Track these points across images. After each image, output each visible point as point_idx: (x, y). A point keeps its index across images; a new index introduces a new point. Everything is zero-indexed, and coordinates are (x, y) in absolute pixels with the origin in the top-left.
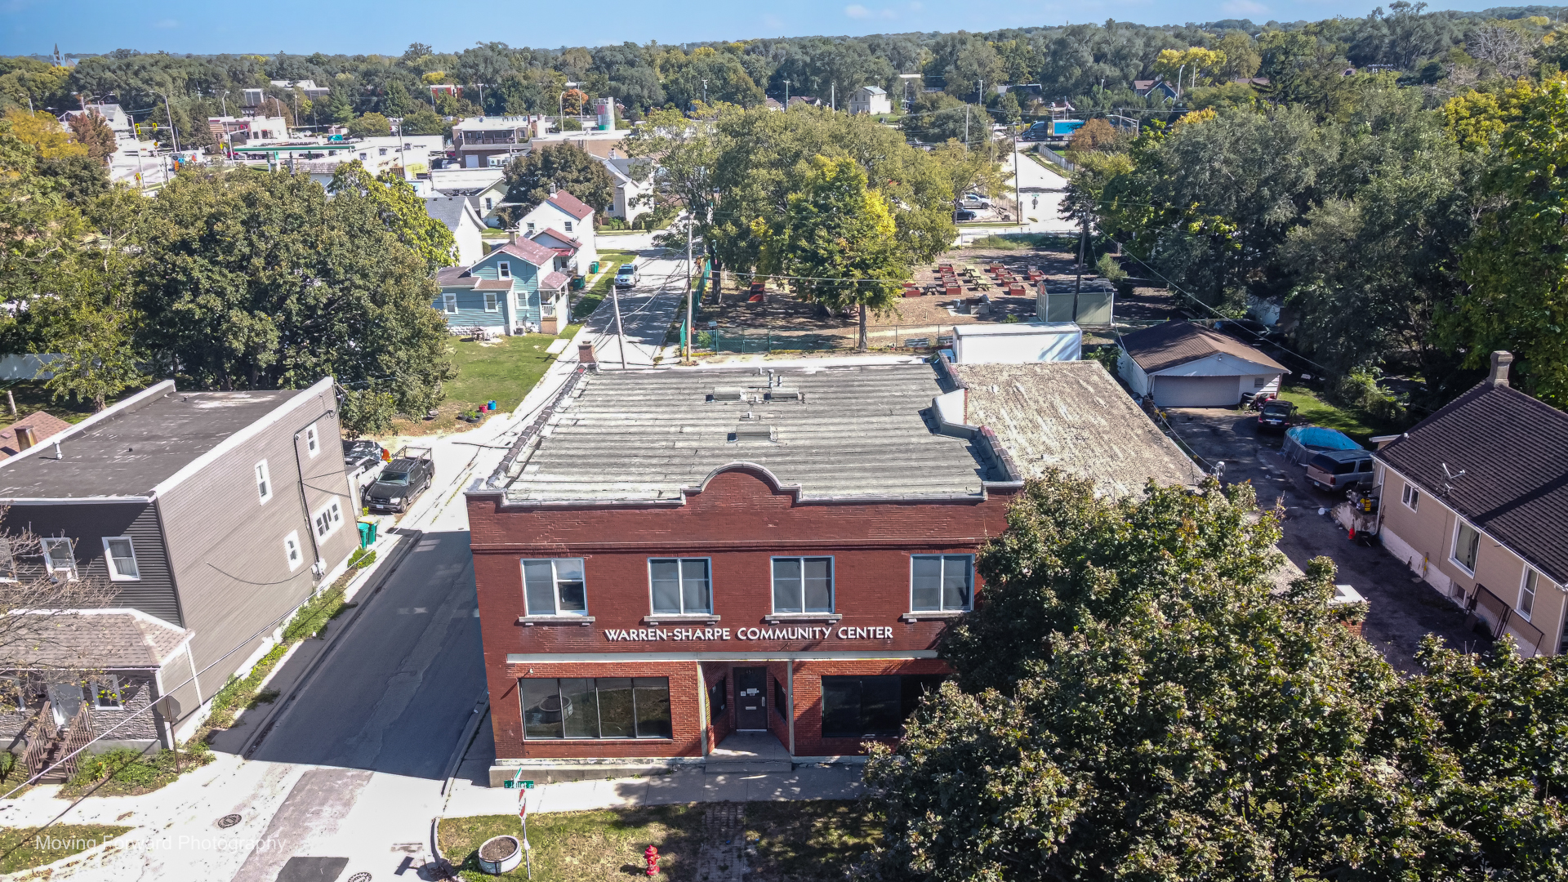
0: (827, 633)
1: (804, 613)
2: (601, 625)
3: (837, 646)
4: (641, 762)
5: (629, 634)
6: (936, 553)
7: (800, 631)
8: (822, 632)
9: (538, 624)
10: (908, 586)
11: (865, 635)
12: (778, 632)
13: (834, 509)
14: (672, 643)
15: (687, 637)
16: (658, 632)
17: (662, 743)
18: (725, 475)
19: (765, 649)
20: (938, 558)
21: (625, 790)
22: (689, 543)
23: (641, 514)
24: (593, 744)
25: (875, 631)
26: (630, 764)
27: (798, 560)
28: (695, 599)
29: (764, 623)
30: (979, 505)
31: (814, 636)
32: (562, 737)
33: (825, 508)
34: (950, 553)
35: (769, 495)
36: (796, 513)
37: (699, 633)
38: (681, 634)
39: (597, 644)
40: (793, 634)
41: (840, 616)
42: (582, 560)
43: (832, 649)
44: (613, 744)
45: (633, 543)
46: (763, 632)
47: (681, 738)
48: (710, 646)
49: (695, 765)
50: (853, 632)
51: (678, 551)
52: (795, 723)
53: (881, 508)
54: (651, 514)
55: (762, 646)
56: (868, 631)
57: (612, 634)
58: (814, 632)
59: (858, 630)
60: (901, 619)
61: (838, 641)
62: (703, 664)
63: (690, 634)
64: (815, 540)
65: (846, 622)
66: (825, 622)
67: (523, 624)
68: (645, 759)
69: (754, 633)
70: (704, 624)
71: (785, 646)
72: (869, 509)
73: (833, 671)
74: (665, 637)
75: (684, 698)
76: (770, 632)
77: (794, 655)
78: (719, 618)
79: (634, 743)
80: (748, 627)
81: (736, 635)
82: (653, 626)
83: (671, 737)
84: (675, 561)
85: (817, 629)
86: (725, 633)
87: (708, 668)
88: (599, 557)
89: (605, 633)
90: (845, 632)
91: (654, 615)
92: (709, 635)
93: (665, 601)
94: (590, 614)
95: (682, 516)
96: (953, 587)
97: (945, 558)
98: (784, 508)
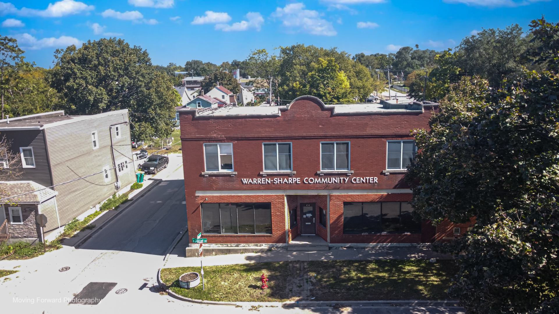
0: (347, 180)
1: (336, 170)
2: (240, 176)
3: (351, 187)
4: (257, 245)
5: (253, 181)
6: (399, 140)
7: (334, 179)
8: (344, 180)
9: (211, 176)
10: (385, 156)
11: (364, 181)
12: (323, 179)
13: (350, 118)
14: (273, 186)
15: (280, 182)
16: (267, 180)
17: (267, 236)
18: (300, 101)
19: (317, 189)
20: (400, 143)
21: (249, 258)
22: (282, 135)
23: (260, 121)
24: (235, 237)
25: (369, 179)
26: (252, 246)
27: (333, 144)
28: (284, 164)
29: (317, 175)
30: (420, 115)
31: (340, 182)
32: (220, 233)
33: (347, 117)
34: (406, 139)
35: (320, 111)
36: (333, 120)
37: (286, 180)
38: (277, 181)
39: (238, 186)
40: (330, 181)
41: (353, 172)
42: (231, 144)
43: (349, 188)
44: (244, 236)
45: (256, 135)
46: (316, 179)
47: (276, 233)
48: (291, 187)
49: (282, 248)
50: (359, 180)
51: (276, 139)
52: (330, 225)
53: (373, 117)
54: (264, 121)
55: (316, 187)
56: (366, 179)
57: (245, 181)
58: (340, 180)
59: (361, 179)
60: (382, 173)
61: (351, 185)
62: (287, 196)
63: (281, 181)
64: (342, 133)
65: (356, 175)
66: (345, 175)
67: (203, 176)
68: (259, 244)
69: (312, 180)
70: (288, 175)
71: (326, 187)
72: (368, 118)
73: (349, 200)
74: (270, 182)
75: (278, 213)
76: (319, 179)
77: (330, 191)
78: (295, 172)
79: (254, 236)
80: (309, 177)
81: (303, 181)
82: (264, 177)
83: (271, 233)
84: (275, 144)
85: (342, 178)
86: (298, 180)
87: (290, 198)
88: (240, 142)
89: (241, 180)
90: (355, 180)
91: (265, 172)
92: (290, 181)
93: (270, 165)
94: (235, 171)
95: (278, 122)
96: (407, 157)
97: (404, 142)
98: (327, 117)
